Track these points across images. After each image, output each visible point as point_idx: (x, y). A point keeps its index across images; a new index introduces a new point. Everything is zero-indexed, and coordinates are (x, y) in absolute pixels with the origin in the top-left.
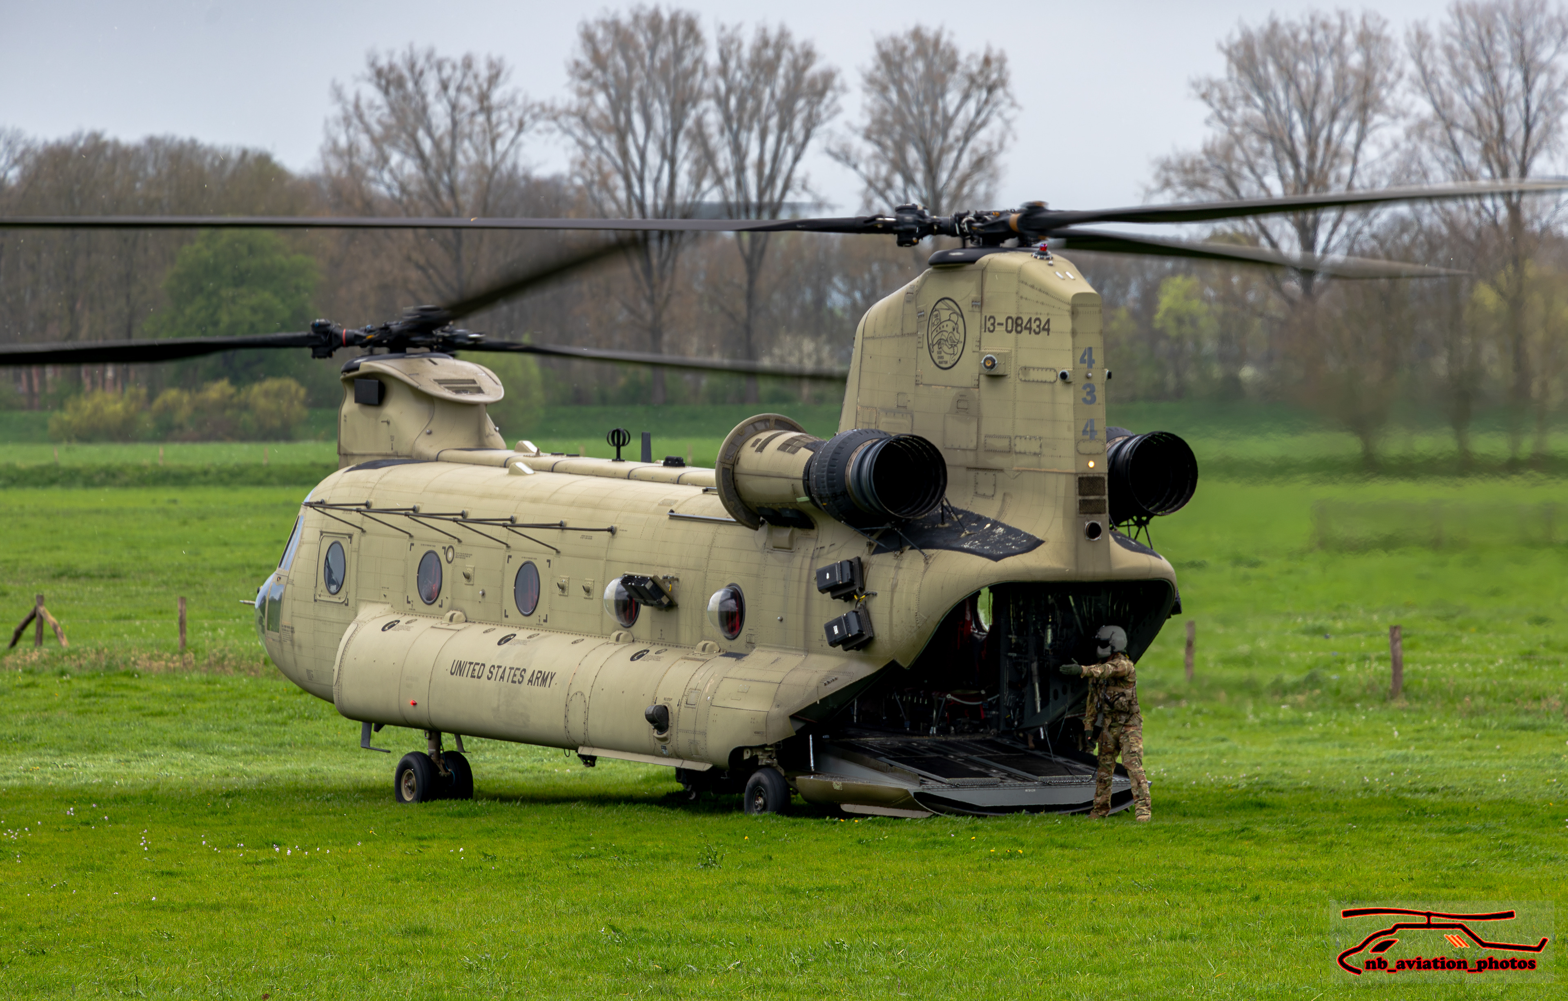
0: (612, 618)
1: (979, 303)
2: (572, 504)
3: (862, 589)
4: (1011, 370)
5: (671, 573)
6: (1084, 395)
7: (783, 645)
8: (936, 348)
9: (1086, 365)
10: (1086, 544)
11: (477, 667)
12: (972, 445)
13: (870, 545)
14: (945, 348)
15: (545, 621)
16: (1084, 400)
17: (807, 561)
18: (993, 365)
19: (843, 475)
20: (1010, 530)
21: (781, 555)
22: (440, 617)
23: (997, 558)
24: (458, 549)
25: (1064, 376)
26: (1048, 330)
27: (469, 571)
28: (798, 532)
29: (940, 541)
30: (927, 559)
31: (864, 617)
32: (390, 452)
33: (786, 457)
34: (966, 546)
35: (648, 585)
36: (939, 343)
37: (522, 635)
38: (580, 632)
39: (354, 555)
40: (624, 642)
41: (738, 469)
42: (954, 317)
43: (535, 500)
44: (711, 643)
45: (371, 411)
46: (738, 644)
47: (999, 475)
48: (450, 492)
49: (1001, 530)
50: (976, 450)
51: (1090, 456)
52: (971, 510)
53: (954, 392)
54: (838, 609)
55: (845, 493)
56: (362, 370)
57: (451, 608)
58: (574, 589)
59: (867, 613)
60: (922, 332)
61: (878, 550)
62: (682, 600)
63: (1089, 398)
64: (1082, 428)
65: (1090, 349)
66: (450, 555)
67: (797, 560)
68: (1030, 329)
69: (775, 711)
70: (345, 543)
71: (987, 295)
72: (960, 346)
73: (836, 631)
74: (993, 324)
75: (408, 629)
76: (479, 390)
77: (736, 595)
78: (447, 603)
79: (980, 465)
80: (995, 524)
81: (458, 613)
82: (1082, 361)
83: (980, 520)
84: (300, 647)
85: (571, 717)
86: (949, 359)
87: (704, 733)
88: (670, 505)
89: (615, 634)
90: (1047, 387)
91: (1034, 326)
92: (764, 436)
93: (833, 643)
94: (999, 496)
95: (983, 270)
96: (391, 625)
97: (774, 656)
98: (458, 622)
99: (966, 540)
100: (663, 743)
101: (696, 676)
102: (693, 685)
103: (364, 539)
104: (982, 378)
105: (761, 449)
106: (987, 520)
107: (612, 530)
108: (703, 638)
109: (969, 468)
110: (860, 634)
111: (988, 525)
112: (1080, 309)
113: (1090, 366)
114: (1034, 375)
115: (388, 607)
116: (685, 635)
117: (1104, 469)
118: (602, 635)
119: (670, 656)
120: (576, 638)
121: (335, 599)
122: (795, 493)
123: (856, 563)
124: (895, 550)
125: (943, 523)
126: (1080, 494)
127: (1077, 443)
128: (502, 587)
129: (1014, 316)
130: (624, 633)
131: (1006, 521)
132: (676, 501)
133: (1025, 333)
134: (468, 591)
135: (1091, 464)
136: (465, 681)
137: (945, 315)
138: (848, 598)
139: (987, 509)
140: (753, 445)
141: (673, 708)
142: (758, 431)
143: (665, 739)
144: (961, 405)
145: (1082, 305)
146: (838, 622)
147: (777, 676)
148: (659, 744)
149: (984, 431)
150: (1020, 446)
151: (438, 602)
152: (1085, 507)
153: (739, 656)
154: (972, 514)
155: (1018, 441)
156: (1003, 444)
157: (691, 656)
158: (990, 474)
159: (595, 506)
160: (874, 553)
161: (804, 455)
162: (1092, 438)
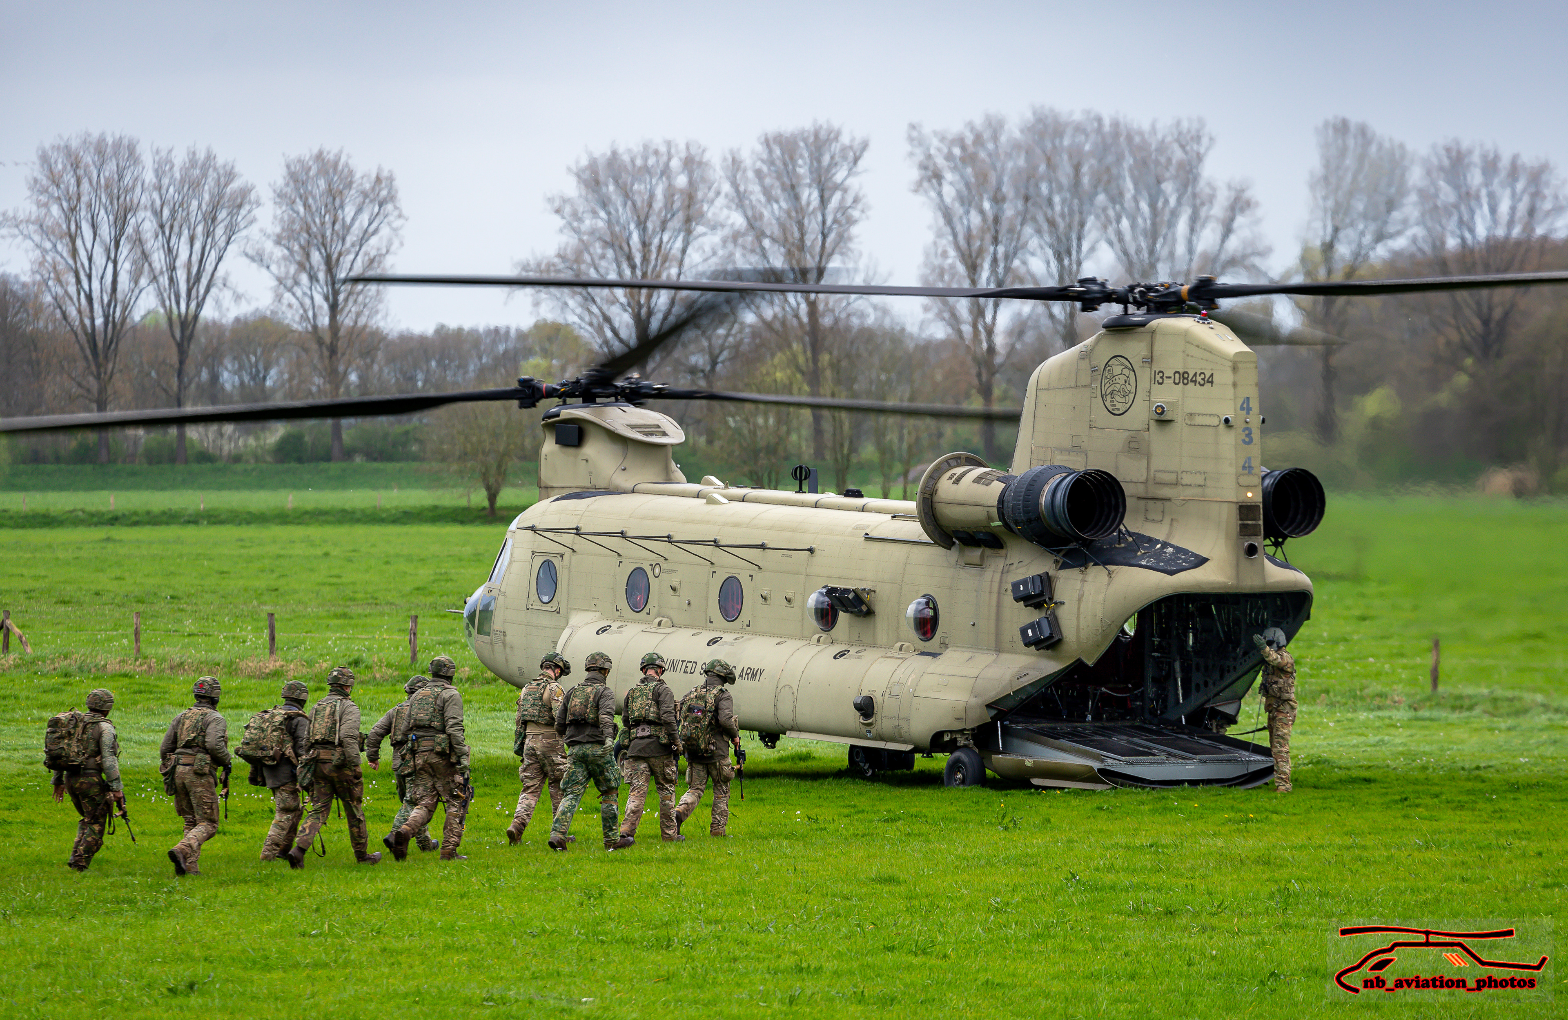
0: (812, 623)
1: (1150, 360)
2: (771, 528)
3: (1051, 599)
4: (1178, 415)
5: (868, 586)
6: (1243, 437)
7: (976, 646)
8: (1109, 397)
9: (1244, 412)
10: (1245, 562)
11: (689, 665)
12: (1143, 478)
13: (1057, 562)
14: (1117, 398)
15: (748, 626)
16: (1244, 441)
17: (998, 576)
18: (1163, 412)
19: (1037, 503)
20: (1178, 550)
21: (973, 570)
22: (650, 623)
23: (1171, 573)
24: (664, 565)
25: (1227, 421)
26: (1212, 382)
27: (675, 584)
28: (988, 551)
29: (1120, 558)
30: (1110, 574)
31: (1054, 622)
32: (589, 485)
33: (980, 488)
34: (1144, 563)
35: (851, 596)
36: (1111, 394)
37: (728, 637)
38: (781, 636)
39: (566, 571)
40: (824, 643)
41: (936, 498)
42: (1126, 371)
43: (736, 525)
44: (906, 644)
45: (571, 451)
46: (933, 645)
47: (1167, 504)
48: (655, 518)
49: (1170, 550)
50: (1145, 483)
51: (1249, 487)
52: (1141, 532)
53: (1127, 434)
54: (1030, 615)
55: (1039, 518)
56: (562, 417)
57: (659, 615)
58: (778, 600)
59: (1056, 618)
60: (1096, 384)
61: (1064, 566)
62: (878, 608)
63: (1247, 439)
64: (1242, 464)
65: (1248, 398)
66: (657, 570)
67: (988, 574)
68: (1195, 382)
69: (973, 701)
70: (556, 562)
71: (1156, 354)
72: (1132, 396)
73: (1030, 634)
74: (1162, 378)
75: (621, 633)
76: (664, 434)
77: (931, 603)
78: (654, 612)
79: (1149, 496)
80: (1165, 545)
81: (665, 620)
82: (1242, 409)
83: (1152, 541)
84: (512, 648)
85: (780, 706)
86: (1121, 407)
87: (908, 720)
88: (863, 529)
89: (816, 636)
90: (1211, 430)
91: (1199, 379)
92: (959, 471)
93: (1027, 645)
94: (1167, 520)
95: (1153, 332)
96: (604, 630)
97: (967, 655)
98: (666, 627)
99: (1142, 557)
100: (868, 728)
101: (897, 672)
102: (895, 679)
103: (575, 557)
104: (1152, 423)
105: (957, 482)
106: (1158, 542)
107: (811, 550)
108: (898, 640)
109: (1139, 498)
110: (1051, 637)
111: (1159, 546)
112: (1240, 365)
113: (1248, 413)
114: (1199, 420)
115: (598, 614)
116: (882, 636)
117: (1259, 499)
118: (802, 637)
119: (870, 655)
120: (779, 640)
121: (547, 608)
122: (990, 518)
123: (1045, 577)
124: (1081, 566)
125: (1119, 543)
126: (1241, 519)
127: (1238, 476)
128: (707, 598)
129: (1181, 371)
130: (824, 636)
131: (1173, 542)
132: (868, 526)
133: (1191, 385)
134: (674, 600)
135: (1250, 495)
136: (678, 675)
137: (1117, 370)
138: (1038, 606)
139: (1158, 532)
140: (950, 478)
141: (878, 699)
142: (951, 467)
143: (870, 724)
144: (1132, 445)
145: (1241, 362)
146: (1032, 626)
147: (974, 672)
148: (864, 729)
149: (1154, 466)
150: (1186, 479)
151: (646, 610)
152: (1245, 530)
153: (934, 655)
154: (1143, 536)
155: (1184, 475)
156: (1171, 478)
157: (889, 654)
158: (1159, 503)
159: (793, 530)
160: (1060, 569)
161: (998, 487)
162: (1250, 473)
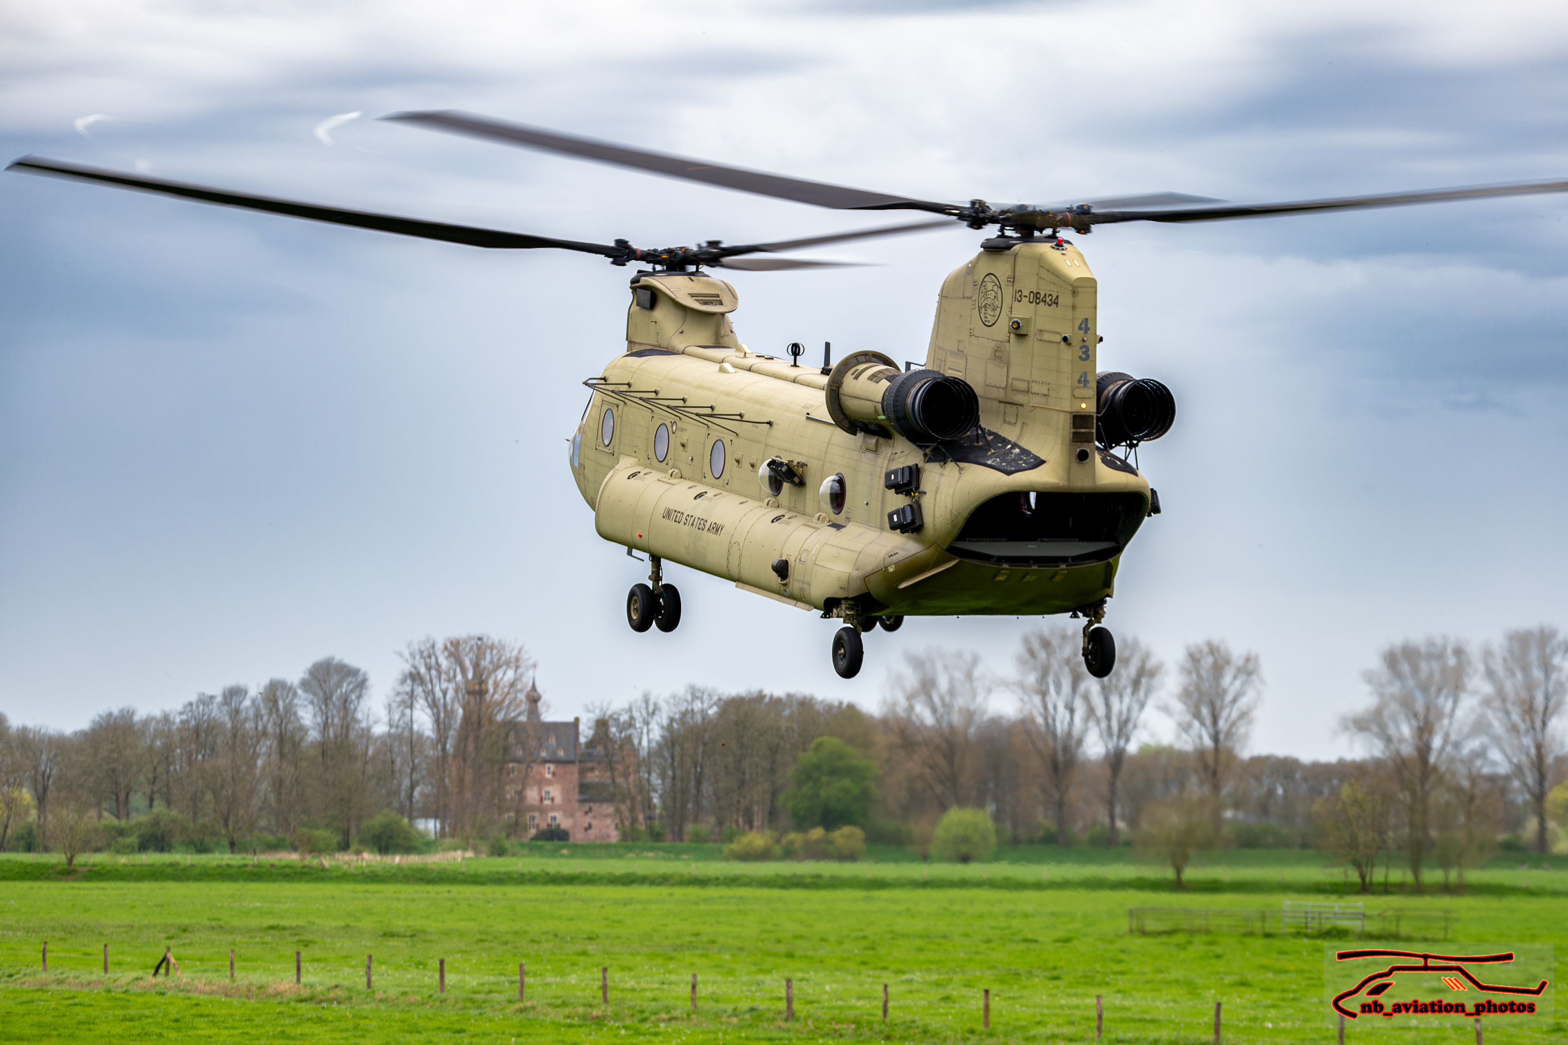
0: (766, 489)
1: (1012, 280)
2: (749, 400)
3: (917, 488)
4: (1032, 332)
5: (803, 460)
6: (1080, 354)
7: (867, 523)
8: (983, 309)
9: (1082, 332)
10: (1076, 466)
11: (679, 515)
12: (1003, 385)
13: (925, 455)
14: (989, 311)
15: (727, 484)
16: (1080, 357)
17: (886, 462)
18: (1018, 327)
19: (905, 404)
20: (1024, 451)
21: (870, 455)
22: (664, 471)
23: (1009, 473)
24: (679, 424)
25: (1065, 339)
26: (1057, 304)
27: (684, 441)
28: (881, 440)
29: (972, 457)
30: (961, 469)
31: (916, 509)
32: (656, 344)
33: (872, 384)
34: (989, 462)
35: (784, 469)
36: (985, 307)
37: (711, 492)
38: (745, 495)
39: (620, 420)
40: (772, 507)
41: (841, 391)
42: (995, 288)
43: (728, 394)
44: (824, 515)
45: (646, 312)
46: (840, 519)
47: (1020, 408)
48: (679, 381)
49: (1017, 450)
50: (1005, 388)
51: (1083, 399)
52: (1000, 433)
53: (994, 343)
54: (899, 501)
55: (905, 417)
56: (641, 283)
57: (673, 467)
58: (746, 464)
59: (919, 507)
60: (975, 297)
61: (930, 460)
62: (809, 481)
63: (1084, 356)
64: (1078, 378)
65: (1087, 319)
66: (674, 428)
67: (880, 460)
68: (1045, 302)
69: (855, 574)
70: (614, 410)
71: (1017, 274)
72: (998, 310)
73: (895, 519)
74: (1020, 296)
75: (643, 480)
76: (721, 303)
77: (841, 482)
78: (671, 462)
79: (1008, 400)
80: (1015, 446)
81: (677, 471)
82: (1080, 328)
83: (1005, 441)
84: (588, 480)
85: (731, 560)
86: (991, 320)
87: (809, 584)
88: (808, 408)
89: (767, 500)
90: (1054, 346)
91: (1048, 300)
92: (861, 367)
93: (893, 527)
94: (1019, 424)
95: (1016, 255)
96: (634, 475)
97: (861, 530)
98: (675, 478)
99: (990, 457)
100: (784, 588)
101: (808, 540)
102: (805, 547)
103: (626, 409)
104: (1012, 336)
105: (856, 378)
106: (1009, 442)
107: (770, 423)
108: (819, 510)
109: (1000, 402)
110: (913, 521)
111: (1009, 446)
112: (1080, 290)
113: (1086, 332)
114: (1047, 336)
115: (636, 460)
116: (810, 506)
117: (1093, 409)
118: (761, 500)
119: (797, 522)
120: (743, 499)
121: (606, 450)
122: (876, 412)
123: (914, 468)
124: (939, 461)
125: (978, 442)
126: (1074, 428)
127: (1073, 391)
128: (703, 456)
129: (1035, 292)
130: (773, 499)
131: (1022, 444)
132: (813, 406)
133: (1042, 304)
134: (683, 456)
135: (1084, 406)
136: (670, 523)
137: (990, 286)
138: (908, 494)
139: (1010, 433)
140: (853, 374)
141: (791, 563)
142: (859, 363)
143: (785, 585)
144: (997, 354)
145: (1081, 287)
146: (897, 512)
147: (858, 547)
148: (782, 588)
149: (1011, 375)
150: (1035, 388)
151: (666, 462)
152: (1077, 438)
153: (838, 527)
154: (1000, 436)
155: (1034, 384)
156: (1022, 386)
157: (810, 524)
158: (1014, 407)
159: (763, 404)
160: (927, 462)
161: (885, 384)
162: (1085, 386)
